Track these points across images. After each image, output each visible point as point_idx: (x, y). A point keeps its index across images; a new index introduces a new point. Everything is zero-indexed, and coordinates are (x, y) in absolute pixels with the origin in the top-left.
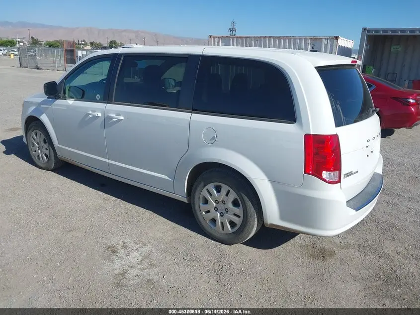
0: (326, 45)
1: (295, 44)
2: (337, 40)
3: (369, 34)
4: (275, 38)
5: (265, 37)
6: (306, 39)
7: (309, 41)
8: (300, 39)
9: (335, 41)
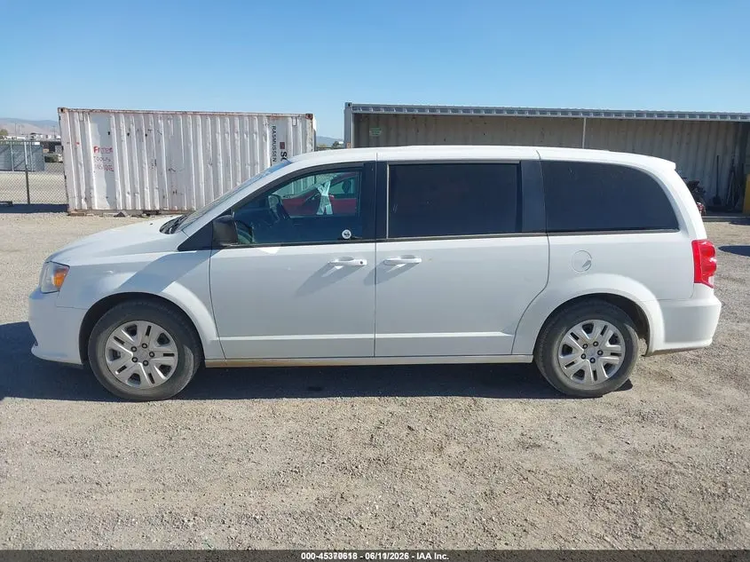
0: (295, 127)
1: (242, 126)
2: (312, 119)
3: (355, 112)
4: (204, 115)
5: (185, 113)
6: (260, 117)
7: (265, 121)
8: (251, 116)
9: (308, 121)
